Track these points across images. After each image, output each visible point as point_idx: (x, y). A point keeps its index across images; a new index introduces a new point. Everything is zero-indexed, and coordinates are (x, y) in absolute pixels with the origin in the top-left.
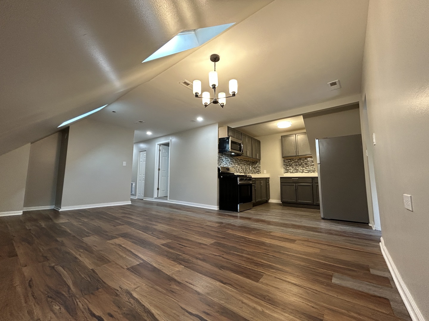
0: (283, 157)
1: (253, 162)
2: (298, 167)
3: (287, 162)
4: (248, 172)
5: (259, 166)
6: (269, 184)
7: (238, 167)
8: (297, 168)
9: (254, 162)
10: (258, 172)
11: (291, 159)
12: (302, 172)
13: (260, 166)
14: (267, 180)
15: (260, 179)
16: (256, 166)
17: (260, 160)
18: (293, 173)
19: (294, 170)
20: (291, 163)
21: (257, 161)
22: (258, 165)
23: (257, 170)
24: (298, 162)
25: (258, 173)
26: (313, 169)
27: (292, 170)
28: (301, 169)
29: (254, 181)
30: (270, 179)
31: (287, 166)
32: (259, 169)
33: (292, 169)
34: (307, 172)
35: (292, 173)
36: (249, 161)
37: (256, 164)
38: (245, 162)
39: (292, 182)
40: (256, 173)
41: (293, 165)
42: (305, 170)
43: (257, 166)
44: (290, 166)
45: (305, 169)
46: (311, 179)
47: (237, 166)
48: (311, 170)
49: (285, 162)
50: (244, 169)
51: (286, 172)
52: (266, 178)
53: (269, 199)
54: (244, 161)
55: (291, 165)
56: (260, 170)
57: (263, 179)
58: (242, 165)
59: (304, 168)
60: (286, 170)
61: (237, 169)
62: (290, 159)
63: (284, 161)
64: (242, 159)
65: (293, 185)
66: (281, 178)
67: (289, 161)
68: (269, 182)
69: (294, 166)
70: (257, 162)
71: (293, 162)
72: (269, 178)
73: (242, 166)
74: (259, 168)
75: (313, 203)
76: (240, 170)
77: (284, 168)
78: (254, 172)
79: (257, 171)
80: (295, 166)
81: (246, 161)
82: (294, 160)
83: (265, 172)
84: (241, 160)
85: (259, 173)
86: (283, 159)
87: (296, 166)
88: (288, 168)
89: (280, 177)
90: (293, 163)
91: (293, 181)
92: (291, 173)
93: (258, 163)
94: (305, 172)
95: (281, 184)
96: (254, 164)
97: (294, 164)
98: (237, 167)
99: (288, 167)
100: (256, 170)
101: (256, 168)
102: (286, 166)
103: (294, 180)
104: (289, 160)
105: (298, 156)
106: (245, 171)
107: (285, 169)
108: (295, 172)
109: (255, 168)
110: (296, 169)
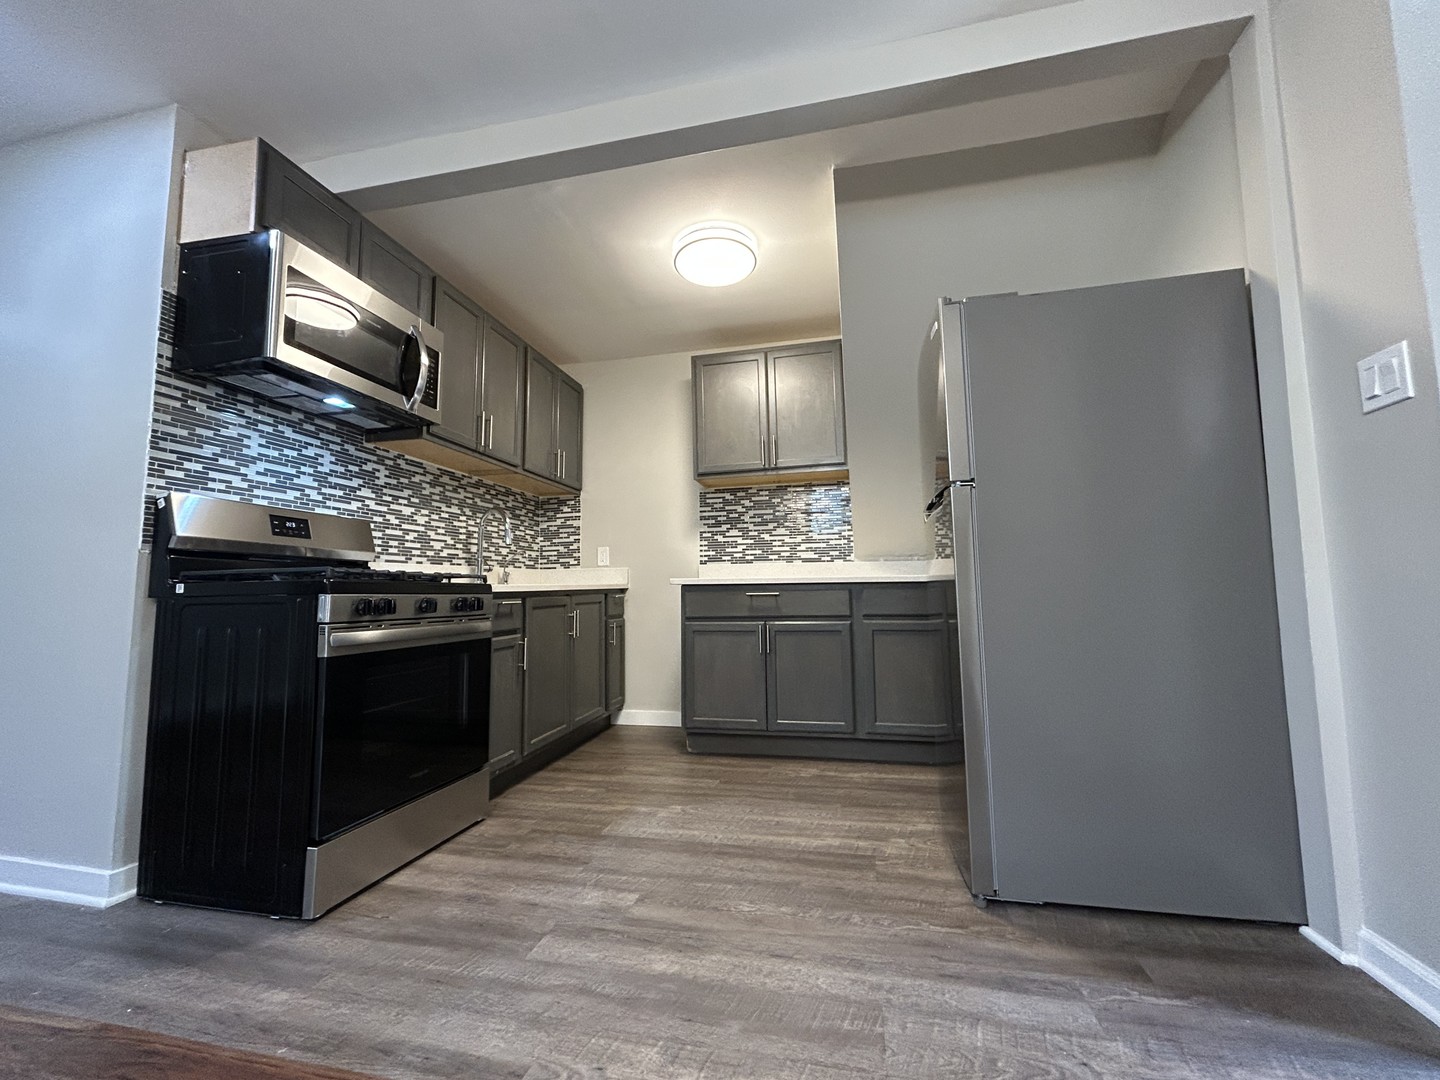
0: (700, 475)
1: (539, 505)
2: (769, 532)
3: (718, 503)
4: (498, 554)
5: (571, 526)
6: (621, 627)
7: (422, 520)
8: (767, 537)
9: (547, 502)
10: (568, 557)
11: (739, 490)
12: (790, 559)
13: (575, 523)
14: (608, 603)
15: (566, 600)
16: (559, 522)
17: (580, 490)
18: (748, 562)
19: (750, 547)
20: (740, 509)
21: (562, 497)
22: (567, 519)
23: (561, 549)
24: (773, 506)
25: (566, 566)
26: (843, 542)
27: (740, 548)
28: (787, 539)
29: (510, 615)
30: (627, 596)
31: (719, 524)
32: (571, 544)
33: (740, 540)
34: (811, 555)
35: (743, 560)
36: (508, 493)
37: (558, 511)
38: (481, 497)
39: (746, 614)
40: (556, 562)
41: (746, 518)
42: (803, 547)
43: (559, 527)
44: (733, 523)
45: (804, 542)
46: (844, 595)
47: (407, 511)
48: (834, 548)
49: (708, 505)
50: (469, 535)
51: (712, 559)
52: (606, 593)
53: (620, 709)
54: (478, 485)
55: (739, 520)
56: (575, 546)
57: (581, 599)
58: (455, 510)
59: (799, 539)
60: (713, 544)
61: (407, 532)
62: (733, 491)
63: (703, 497)
64: (459, 473)
65: (753, 632)
66: (686, 589)
67: (726, 502)
68: (621, 615)
69: (751, 527)
70: (563, 503)
71: (747, 503)
72: (623, 591)
73: (454, 516)
74: (574, 534)
75: (851, 730)
76: (439, 541)
77: (702, 538)
78: (543, 557)
79: (560, 555)
80: (755, 524)
81: (489, 488)
82: (754, 495)
83: (604, 555)
84: (445, 479)
85: (572, 562)
86: (699, 488)
87: (760, 524)
88: (720, 538)
89: (683, 586)
90: (749, 509)
91: (751, 608)
92: (734, 561)
93: (566, 509)
94: (804, 555)
95: (683, 624)
96: (543, 515)
97: (751, 513)
98: (410, 520)
99: (723, 534)
100: (555, 545)
101: (556, 534)
102: (713, 526)
103: (755, 603)
104: (728, 496)
105: (777, 469)
106: (474, 549)
107: (706, 539)
108: (758, 559)
109: (549, 536)
110: (759, 543)
